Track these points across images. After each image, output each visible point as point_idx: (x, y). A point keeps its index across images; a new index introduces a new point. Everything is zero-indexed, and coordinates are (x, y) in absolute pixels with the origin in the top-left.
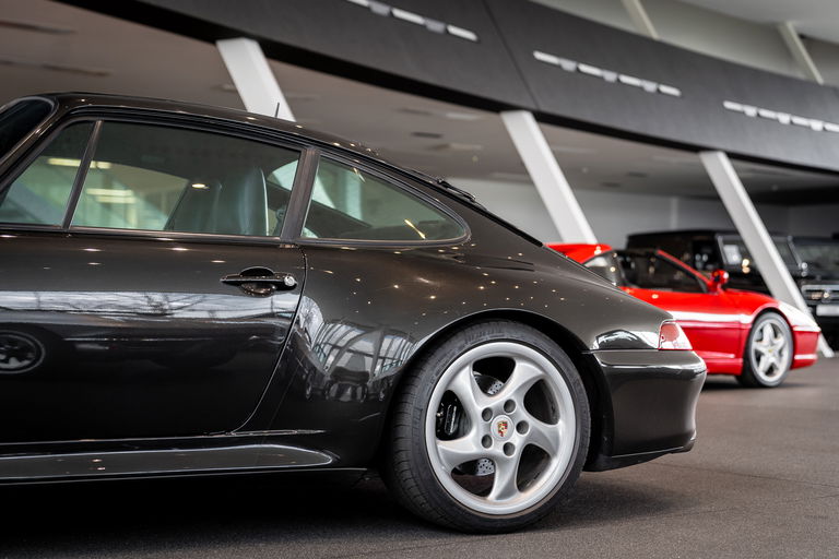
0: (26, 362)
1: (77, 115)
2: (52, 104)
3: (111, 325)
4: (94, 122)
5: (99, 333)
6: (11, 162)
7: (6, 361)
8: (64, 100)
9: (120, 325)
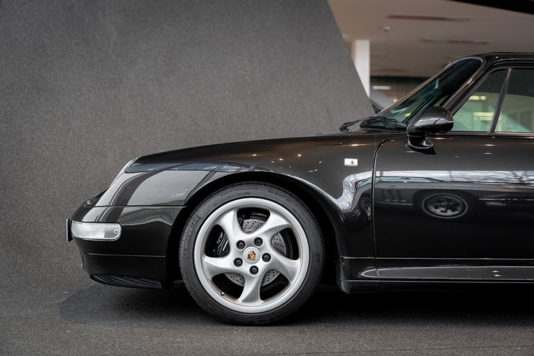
0: (456, 212)
1: (496, 66)
2: (482, 60)
3: (507, 191)
4: (507, 70)
5: (499, 196)
6: (460, 96)
7: (446, 211)
8: (489, 58)
9: (512, 191)
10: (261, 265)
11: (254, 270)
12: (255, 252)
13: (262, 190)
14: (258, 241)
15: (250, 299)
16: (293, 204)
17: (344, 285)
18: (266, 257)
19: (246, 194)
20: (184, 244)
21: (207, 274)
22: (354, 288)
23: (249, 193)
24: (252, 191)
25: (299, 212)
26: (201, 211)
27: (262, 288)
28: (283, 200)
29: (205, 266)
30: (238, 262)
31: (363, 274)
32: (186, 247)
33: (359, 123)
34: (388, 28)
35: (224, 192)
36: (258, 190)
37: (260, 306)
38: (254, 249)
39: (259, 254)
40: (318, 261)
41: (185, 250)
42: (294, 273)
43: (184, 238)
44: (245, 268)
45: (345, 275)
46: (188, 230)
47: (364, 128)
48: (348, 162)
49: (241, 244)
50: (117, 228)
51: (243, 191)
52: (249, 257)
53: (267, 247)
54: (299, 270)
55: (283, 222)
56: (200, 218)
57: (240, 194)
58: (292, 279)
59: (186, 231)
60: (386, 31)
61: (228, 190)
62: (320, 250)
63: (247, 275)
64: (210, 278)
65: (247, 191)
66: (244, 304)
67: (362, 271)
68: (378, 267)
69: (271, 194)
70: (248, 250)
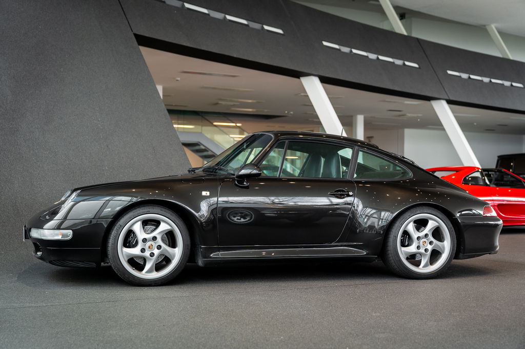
2: (273, 136)
4: (285, 142)
10: (156, 252)
11: (152, 255)
12: (153, 244)
13: (157, 209)
14: (154, 238)
15: (149, 271)
16: (174, 217)
17: (200, 262)
18: (159, 247)
19: (148, 211)
20: (111, 241)
21: (125, 257)
22: (206, 264)
23: (149, 211)
24: (151, 210)
25: (177, 221)
26: (122, 221)
27: (156, 264)
28: (169, 215)
29: (124, 253)
30: (143, 250)
31: (211, 255)
32: (113, 242)
33: (201, 170)
34: (179, 79)
35: (135, 211)
36: (155, 210)
37: (155, 275)
38: (152, 243)
39: (155, 246)
40: (188, 249)
41: (112, 244)
42: (174, 256)
43: (111, 238)
44: (147, 254)
45: (202, 256)
46: (114, 233)
47: (205, 172)
48: (204, 193)
49: (145, 240)
50: (70, 233)
51: (146, 210)
52: (149, 247)
53: (159, 242)
54: (177, 254)
55: (169, 227)
56: (121, 226)
57: (144, 212)
58: (173, 259)
59: (113, 233)
60: (177, 80)
61: (138, 209)
62: (189, 243)
63: (147, 257)
64: (127, 260)
65: (148, 210)
66: (146, 274)
67: (211, 253)
68: (219, 251)
69: (162, 212)
70: (148, 244)
